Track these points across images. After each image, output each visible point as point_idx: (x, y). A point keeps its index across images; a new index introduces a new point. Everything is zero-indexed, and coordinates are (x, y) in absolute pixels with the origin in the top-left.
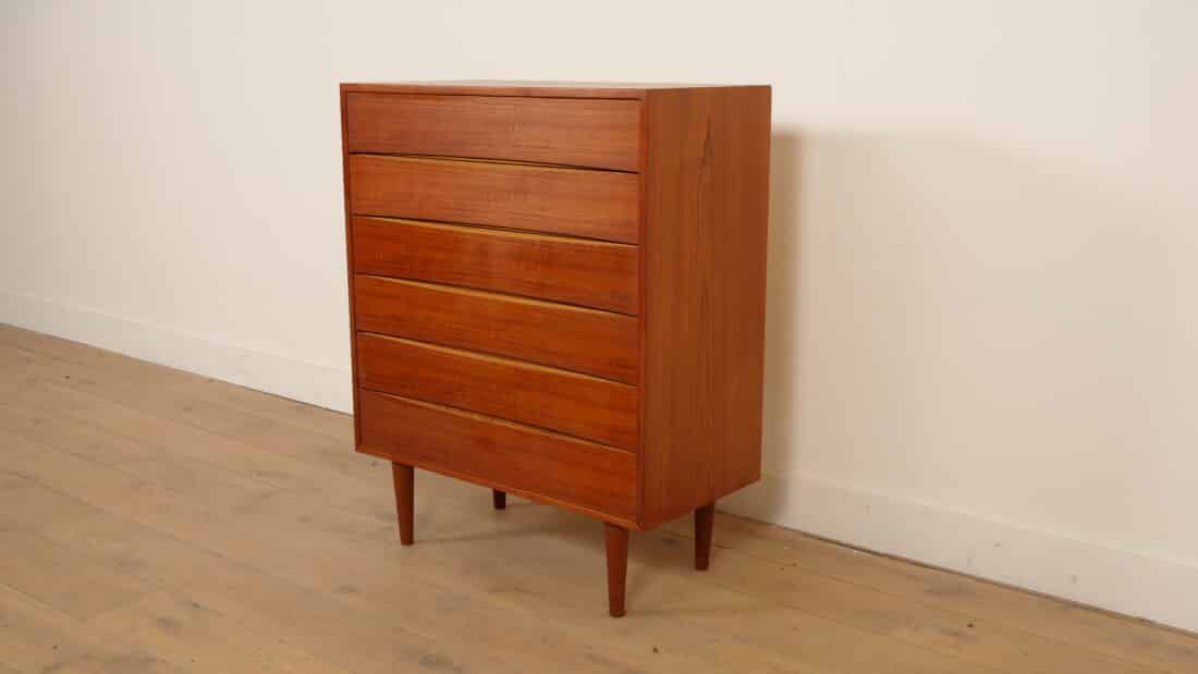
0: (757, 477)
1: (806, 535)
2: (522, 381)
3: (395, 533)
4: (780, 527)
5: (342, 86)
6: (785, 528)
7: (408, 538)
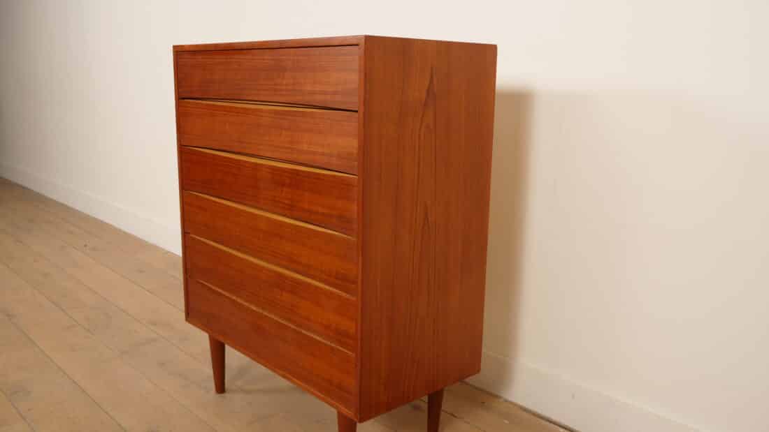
0: (479, 371)
1: (525, 410)
2: (280, 282)
3: (212, 384)
4: (506, 401)
5: (174, 47)
6: (511, 403)
7: (221, 388)
